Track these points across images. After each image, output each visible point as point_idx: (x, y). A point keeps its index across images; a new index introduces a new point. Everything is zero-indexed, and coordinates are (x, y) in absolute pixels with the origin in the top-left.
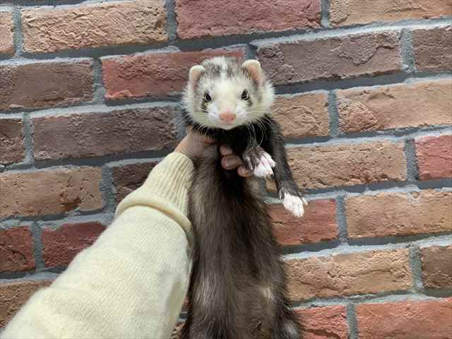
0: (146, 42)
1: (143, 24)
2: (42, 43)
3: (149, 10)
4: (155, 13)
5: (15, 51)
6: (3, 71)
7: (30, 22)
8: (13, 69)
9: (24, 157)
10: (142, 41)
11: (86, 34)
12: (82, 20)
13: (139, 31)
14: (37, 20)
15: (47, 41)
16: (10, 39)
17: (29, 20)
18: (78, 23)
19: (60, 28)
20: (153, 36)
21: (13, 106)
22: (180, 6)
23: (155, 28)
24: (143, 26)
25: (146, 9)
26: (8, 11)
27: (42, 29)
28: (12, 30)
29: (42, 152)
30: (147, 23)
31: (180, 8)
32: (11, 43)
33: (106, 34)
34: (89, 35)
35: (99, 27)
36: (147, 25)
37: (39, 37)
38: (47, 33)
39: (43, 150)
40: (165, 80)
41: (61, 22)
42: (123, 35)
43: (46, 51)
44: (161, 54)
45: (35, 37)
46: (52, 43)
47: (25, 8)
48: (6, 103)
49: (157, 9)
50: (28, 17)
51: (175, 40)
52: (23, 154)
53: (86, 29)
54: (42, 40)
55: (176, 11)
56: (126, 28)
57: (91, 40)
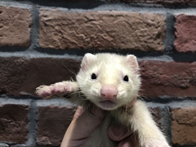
0: (146, 50)
1: (145, 34)
2: (55, 41)
3: (152, 22)
4: (157, 26)
5: (30, 45)
6: (18, 62)
7: (47, 21)
8: (26, 61)
9: (27, 140)
10: (143, 49)
11: (95, 37)
12: (93, 24)
13: (142, 40)
14: (53, 20)
15: (59, 39)
16: (27, 34)
17: (46, 19)
18: (89, 27)
19: (73, 29)
20: (152, 46)
21: (23, 93)
22: (179, 23)
23: (155, 39)
24: (145, 36)
25: (150, 21)
26: (28, 8)
27: (57, 28)
28: (30, 26)
29: (44, 138)
30: (149, 33)
31: (179, 24)
32: (27, 37)
33: (112, 39)
34: (97, 38)
35: (107, 32)
36: (149, 35)
37: (53, 35)
38: (60, 32)
39: (45, 136)
40: (159, 85)
41: (73, 23)
42: (127, 42)
43: (57, 48)
44: (157, 61)
45: (49, 35)
46: (64, 41)
47: (43, 8)
48: (17, 90)
49: (159, 23)
50: (46, 16)
51: (170, 51)
52: (27, 137)
53: (95, 33)
54: (56, 38)
55: (175, 27)
56: (130, 36)
57: (99, 43)
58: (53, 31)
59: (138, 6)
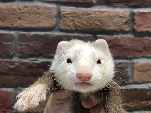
0: (119, 31)
2: (70, 26)
3: (122, 16)
6: (49, 37)
7: (65, 14)
12: (91, 16)
13: (117, 25)
14: (69, 14)
16: (54, 22)
19: (80, 19)
20: (123, 28)
24: (119, 23)
27: (71, 18)
28: (56, 17)
33: (101, 24)
38: (73, 21)
42: (110, 26)
43: (71, 30)
44: (125, 37)
46: (75, 26)
48: (48, 53)
49: (126, 16)
50: (64, 11)
51: (132, 31)
53: (92, 21)
55: (135, 18)
57: (94, 26)
58: (69, 20)
59: (115, 7)
